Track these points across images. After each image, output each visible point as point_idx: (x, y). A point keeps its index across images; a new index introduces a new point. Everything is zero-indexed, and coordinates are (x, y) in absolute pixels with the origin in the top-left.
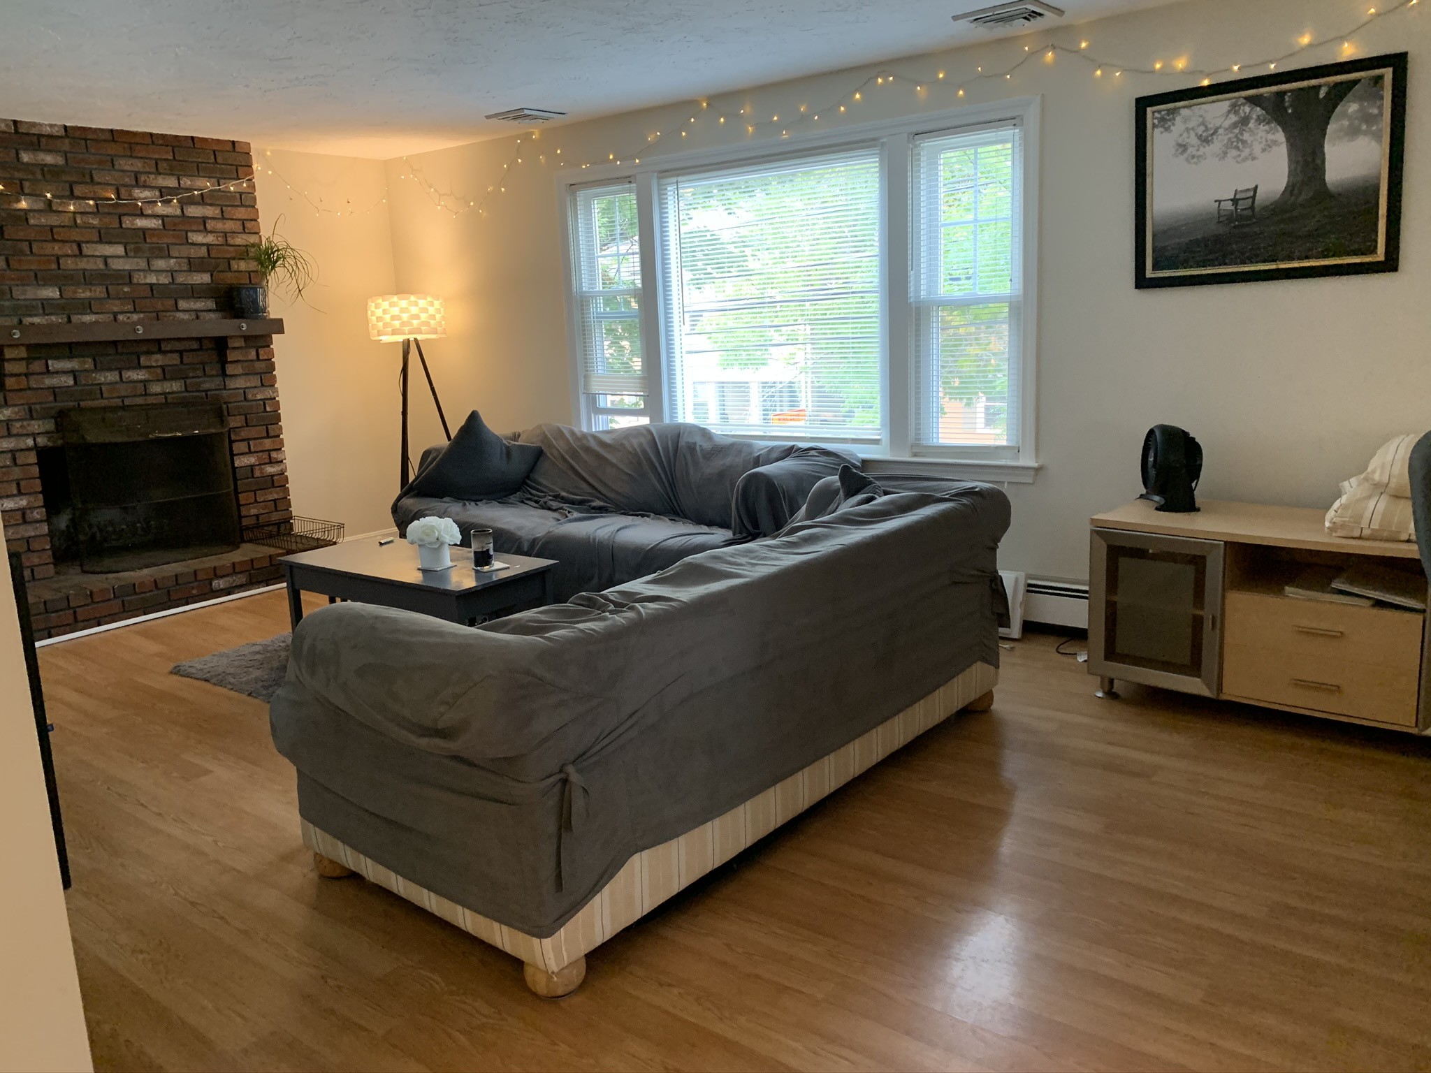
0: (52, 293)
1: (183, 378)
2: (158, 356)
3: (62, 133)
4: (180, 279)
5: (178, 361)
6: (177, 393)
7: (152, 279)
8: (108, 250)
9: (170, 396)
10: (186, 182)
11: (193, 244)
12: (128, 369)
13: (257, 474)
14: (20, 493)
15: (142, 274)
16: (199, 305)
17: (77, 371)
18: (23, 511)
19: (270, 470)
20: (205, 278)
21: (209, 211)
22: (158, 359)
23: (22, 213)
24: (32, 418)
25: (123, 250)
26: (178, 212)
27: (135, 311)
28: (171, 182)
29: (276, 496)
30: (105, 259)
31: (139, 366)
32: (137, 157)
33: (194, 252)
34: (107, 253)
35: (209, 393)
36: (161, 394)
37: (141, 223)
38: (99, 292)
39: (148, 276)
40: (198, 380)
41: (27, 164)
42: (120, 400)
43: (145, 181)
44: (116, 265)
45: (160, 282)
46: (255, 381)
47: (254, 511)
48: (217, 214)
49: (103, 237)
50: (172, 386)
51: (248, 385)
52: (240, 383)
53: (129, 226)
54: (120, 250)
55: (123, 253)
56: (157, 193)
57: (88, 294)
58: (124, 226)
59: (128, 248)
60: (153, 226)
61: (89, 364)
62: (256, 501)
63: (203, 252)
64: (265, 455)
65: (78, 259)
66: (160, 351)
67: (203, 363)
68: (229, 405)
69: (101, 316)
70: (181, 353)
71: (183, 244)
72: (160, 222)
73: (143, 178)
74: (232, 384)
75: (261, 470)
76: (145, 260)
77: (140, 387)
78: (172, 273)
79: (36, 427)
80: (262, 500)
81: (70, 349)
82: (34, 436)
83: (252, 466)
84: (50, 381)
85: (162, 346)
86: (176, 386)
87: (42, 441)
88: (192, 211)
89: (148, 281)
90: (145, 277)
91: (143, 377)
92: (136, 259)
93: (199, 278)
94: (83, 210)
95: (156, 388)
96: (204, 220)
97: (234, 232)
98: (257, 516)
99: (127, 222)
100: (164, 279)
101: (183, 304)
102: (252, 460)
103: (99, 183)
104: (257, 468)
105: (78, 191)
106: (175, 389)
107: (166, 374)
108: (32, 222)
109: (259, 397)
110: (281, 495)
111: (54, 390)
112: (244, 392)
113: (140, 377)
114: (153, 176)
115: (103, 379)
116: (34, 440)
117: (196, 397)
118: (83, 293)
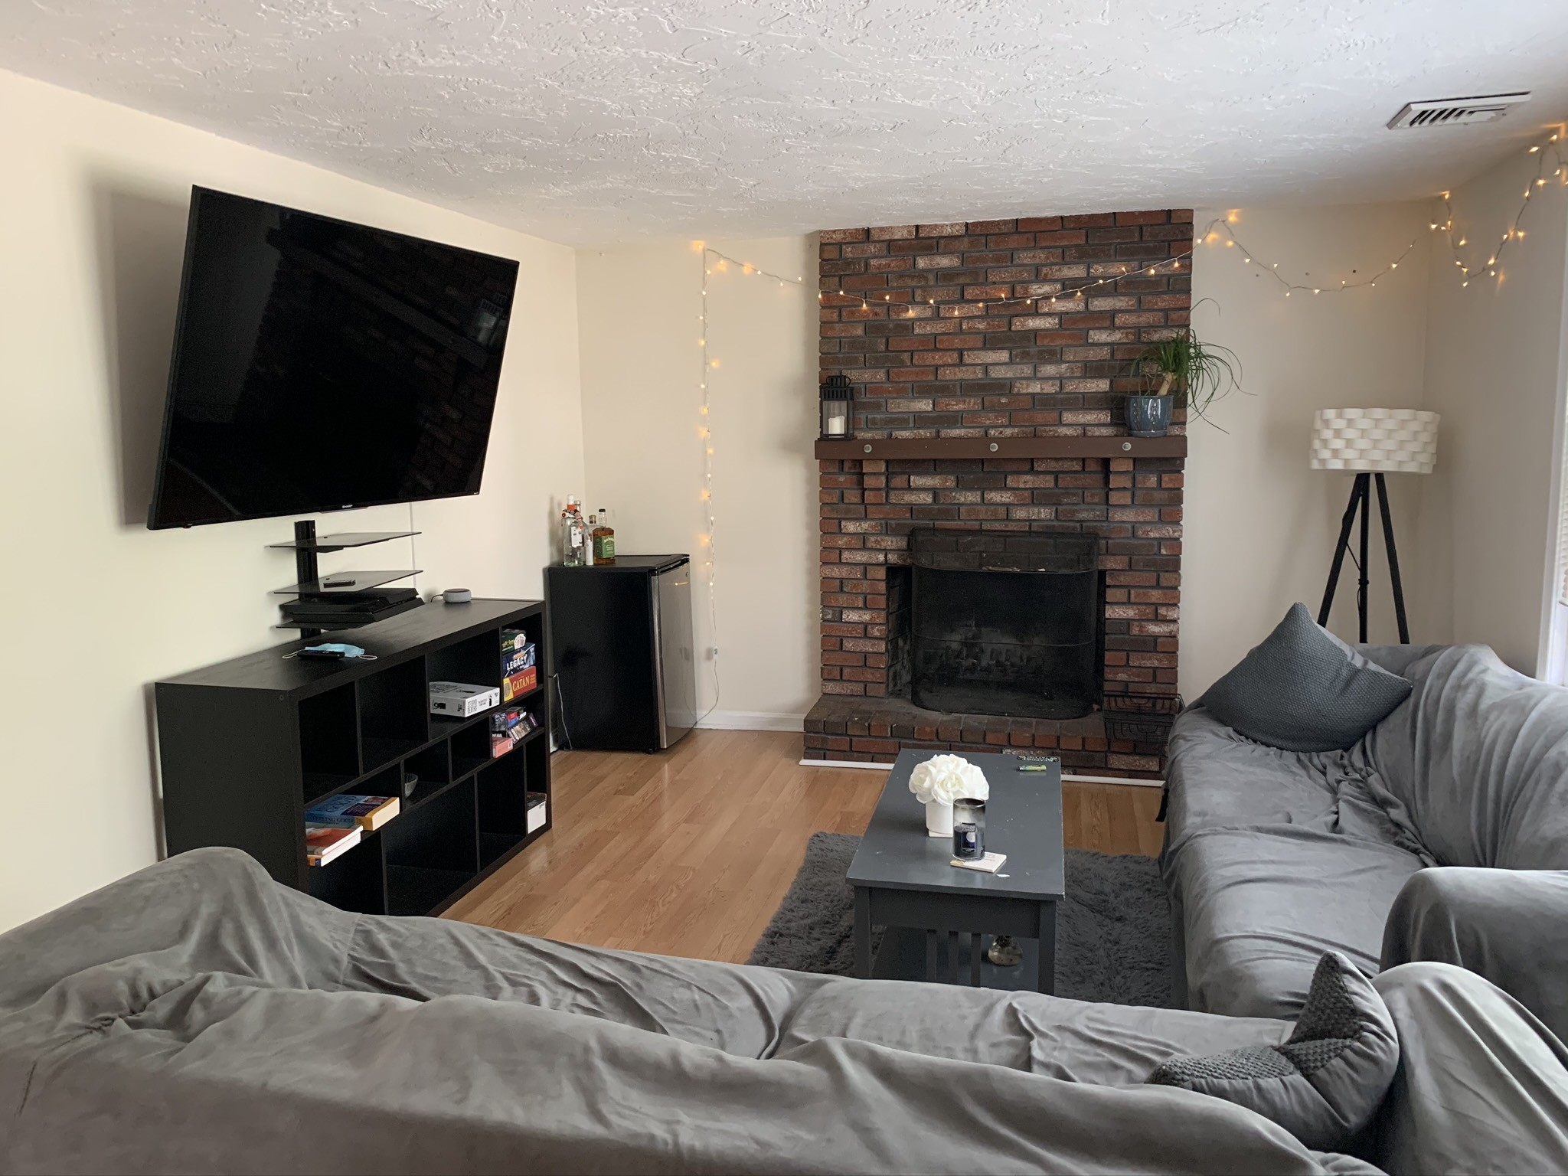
0: (924, 405)
1: (1054, 504)
2: (1028, 477)
3: (963, 231)
4: (1070, 387)
5: (1052, 484)
6: (1043, 520)
7: (1035, 388)
8: (991, 357)
9: (1034, 524)
10: (1098, 269)
11: (1094, 344)
12: (991, 489)
13: (1135, 631)
14: (865, 607)
15: (1024, 382)
16: (1090, 417)
17: (937, 489)
18: (866, 625)
19: (1154, 629)
20: (1103, 385)
21: (1120, 303)
22: (1027, 481)
23: (910, 323)
24: (887, 534)
25: (1008, 355)
26: (1081, 307)
27: (1009, 426)
28: (1077, 272)
29: (1156, 664)
30: (986, 367)
31: (1006, 488)
32: (1041, 248)
33: (1093, 354)
34: (989, 361)
35: (1084, 524)
36: (1026, 521)
37: (1033, 323)
38: (972, 403)
39: (1032, 384)
40: (1075, 508)
41: (923, 270)
42: (978, 523)
43: (1046, 275)
44: (997, 373)
45: (1045, 391)
46: (1151, 514)
47: (1122, 676)
48: (1133, 305)
49: (990, 342)
50: (1039, 512)
51: (1141, 519)
52: (1129, 516)
53: (1019, 328)
54: (1003, 356)
55: (1007, 360)
56: (1059, 287)
57: (961, 406)
58: (1013, 328)
59: (1014, 353)
60: (1048, 326)
61: (951, 482)
62: (1127, 665)
63: (1105, 353)
64: (1149, 610)
65: (957, 369)
66: (1032, 471)
67: (1084, 488)
68: (1110, 542)
69: (971, 431)
70: (1056, 475)
71: (1081, 346)
72: (1057, 321)
73: (1044, 270)
74: (1118, 516)
75: (1141, 627)
76: (1031, 367)
77: (1002, 510)
78: (1061, 379)
79: (889, 543)
80: (1137, 664)
81: (934, 465)
82: (886, 551)
83: (1128, 622)
84: (910, 498)
85: (1035, 465)
86: (1045, 513)
87: (893, 558)
88: (1100, 304)
89: (1030, 390)
90: (1028, 385)
91: (1007, 500)
92: (1019, 366)
93: (1094, 385)
94: (970, 315)
95: (1020, 514)
96: (1113, 314)
97: (1152, 327)
98: (1127, 683)
99: (1018, 324)
100: (1050, 388)
101: (1068, 417)
102: (1130, 613)
103: (994, 283)
104: (1136, 623)
105: (969, 293)
106: (1043, 516)
107: (1036, 498)
108: (917, 331)
109: (1152, 535)
110: (1165, 664)
111: (911, 508)
112: (1133, 527)
113: (1003, 499)
114: (1057, 267)
115: (963, 499)
116: (886, 556)
117: (1068, 527)
118: (956, 406)
